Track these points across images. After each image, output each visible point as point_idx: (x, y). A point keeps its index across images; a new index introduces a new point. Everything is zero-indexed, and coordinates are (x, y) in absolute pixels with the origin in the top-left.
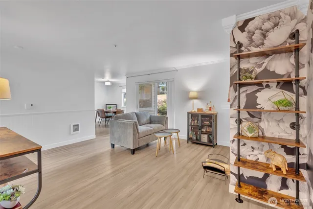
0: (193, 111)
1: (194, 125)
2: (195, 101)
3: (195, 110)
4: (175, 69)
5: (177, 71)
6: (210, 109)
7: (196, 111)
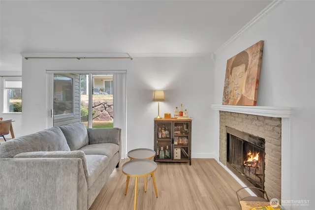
0: (159, 117)
1: (162, 138)
2: (161, 103)
3: (161, 116)
4: (128, 56)
5: (132, 59)
6: (181, 114)
7: (163, 117)
